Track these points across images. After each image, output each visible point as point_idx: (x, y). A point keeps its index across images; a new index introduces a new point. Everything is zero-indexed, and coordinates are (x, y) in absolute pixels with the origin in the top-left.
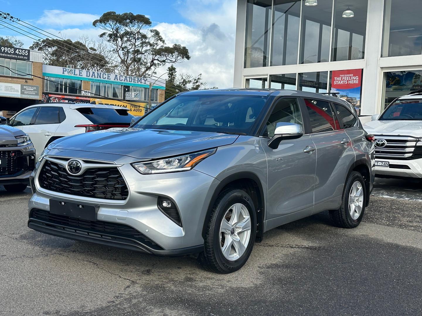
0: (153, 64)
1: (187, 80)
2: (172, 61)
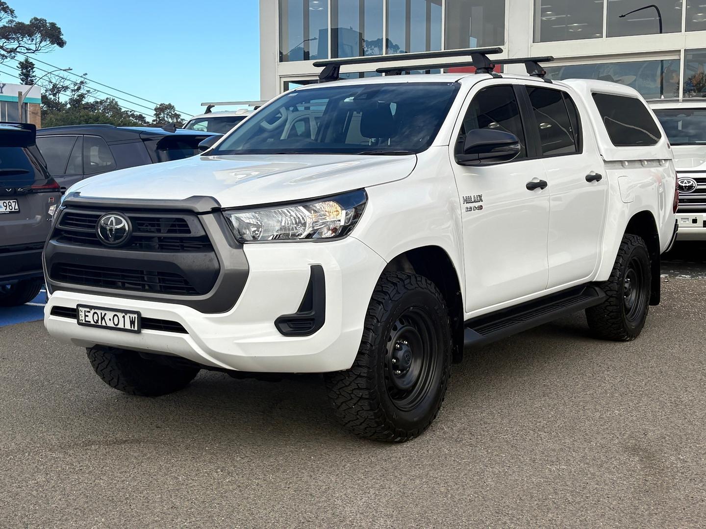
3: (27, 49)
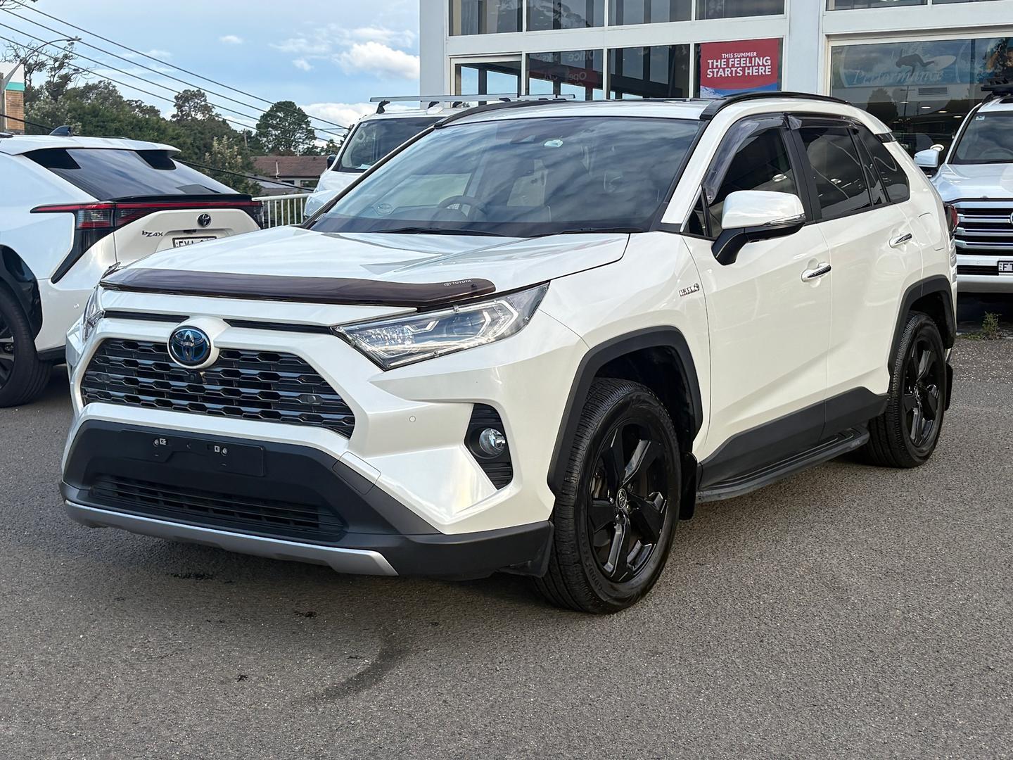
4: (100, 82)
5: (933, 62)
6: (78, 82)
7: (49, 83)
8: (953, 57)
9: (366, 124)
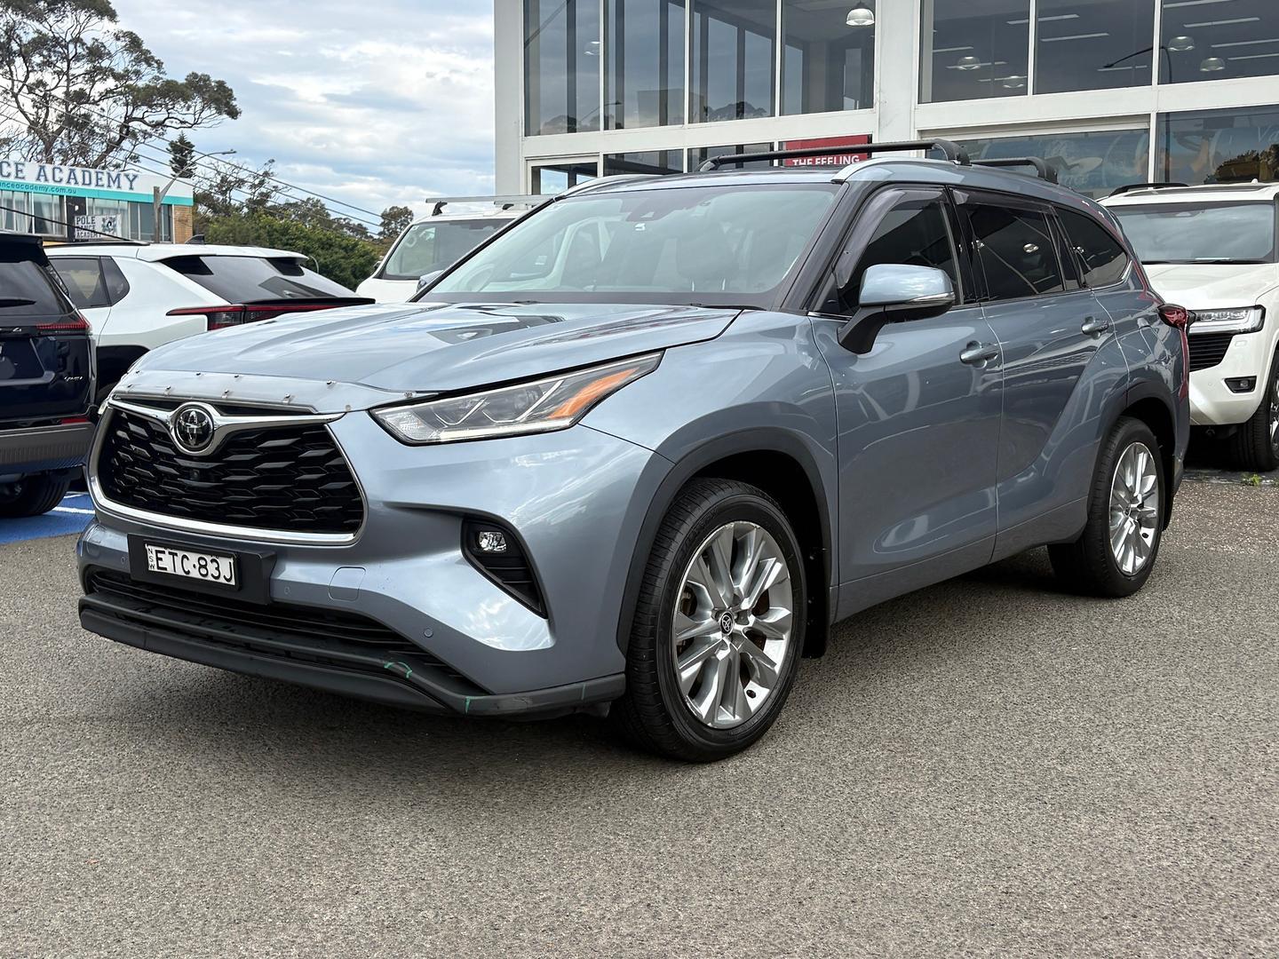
0: (128, 132)
1: (231, 179)
2: (185, 122)
3: (181, 122)
4: (309, 199)
5: (1078, 165)
6: (278, 199)
7: (250, 200)
8: (1099, 159)
9: (417, 227)
